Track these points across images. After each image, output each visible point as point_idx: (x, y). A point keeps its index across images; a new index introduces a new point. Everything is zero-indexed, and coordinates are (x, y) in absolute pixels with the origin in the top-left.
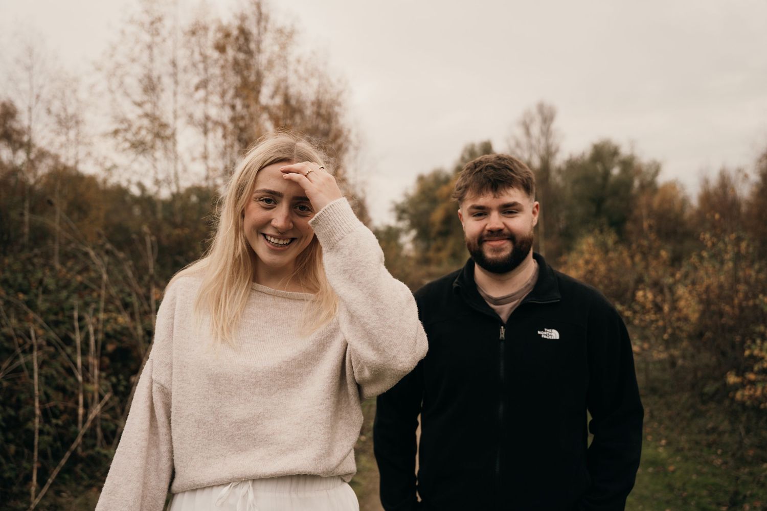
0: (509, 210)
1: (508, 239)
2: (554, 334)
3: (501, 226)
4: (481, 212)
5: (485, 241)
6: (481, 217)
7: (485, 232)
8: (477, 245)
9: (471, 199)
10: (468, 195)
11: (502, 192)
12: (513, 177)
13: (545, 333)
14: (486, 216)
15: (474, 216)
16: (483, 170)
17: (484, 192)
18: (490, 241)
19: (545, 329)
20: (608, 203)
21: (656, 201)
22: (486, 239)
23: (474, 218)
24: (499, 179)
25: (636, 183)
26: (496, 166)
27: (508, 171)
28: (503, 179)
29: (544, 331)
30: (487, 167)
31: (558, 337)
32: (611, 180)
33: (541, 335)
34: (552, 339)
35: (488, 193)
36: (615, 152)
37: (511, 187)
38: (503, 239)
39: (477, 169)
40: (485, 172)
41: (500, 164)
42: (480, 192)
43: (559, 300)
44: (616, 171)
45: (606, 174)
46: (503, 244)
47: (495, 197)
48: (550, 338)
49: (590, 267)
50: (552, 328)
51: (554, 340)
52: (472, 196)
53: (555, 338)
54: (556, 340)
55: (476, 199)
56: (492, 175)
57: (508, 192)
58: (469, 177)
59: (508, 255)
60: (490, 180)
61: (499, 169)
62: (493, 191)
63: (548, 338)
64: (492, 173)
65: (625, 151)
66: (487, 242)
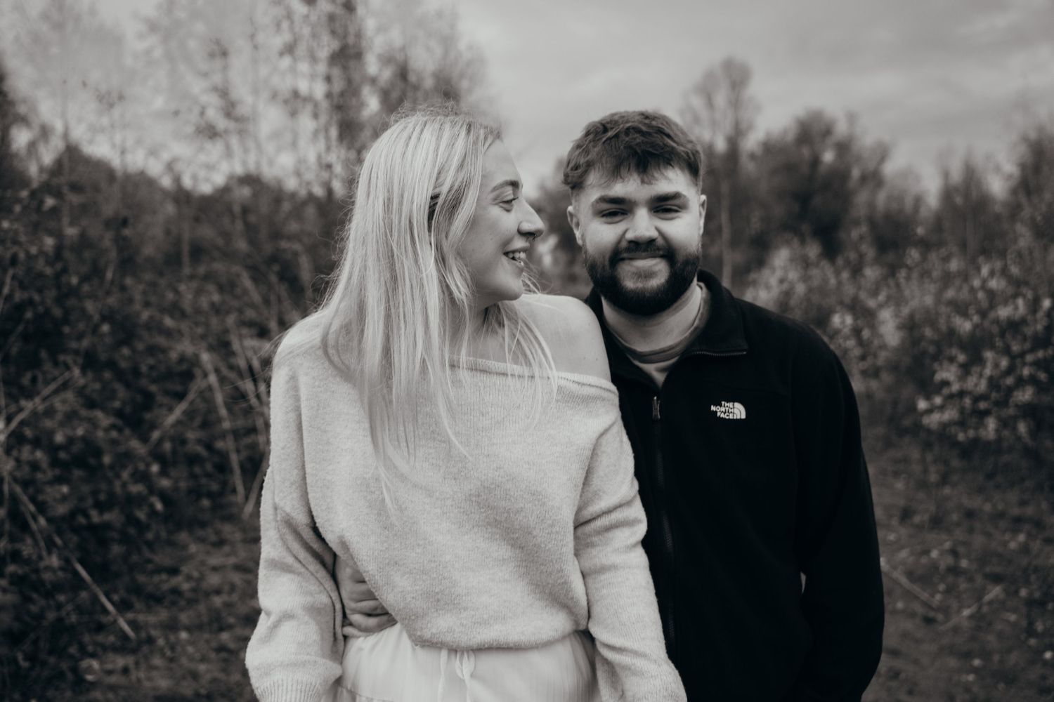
0: (664, 206)
1: (662, 257)
2: (737, 411)
3: (653, 233)
4: (617, 209)
5: (623, 259)
6: (617, 219)
7: (624, 244)
8: (607, 268)
9: (600, 185)
10: (593, 178)
11: (656, 175)
12: (673, 148)
13: (723, 409)
14: (626, 216)
15: (603, 216)
16: (623, 135)
17: (624, 171)
18: (631, 259)
19: (723, 403)
20: (817, 201)
21: (881, 198)
22: (625, 255)
23: (604, 219)
24: (650, 150)
25: (856, 173)
26: (644, 129)
27: (665, 138)
28: (657, 150)
29: (721, 406)
30: (628, 129)
31: (743, 416)
32: (822, 169)
33: (716, 412)
34: (733, 420)
35: (631, 175)
36: (827, 132)
37: (671, 165)
38: (654, 257)
39: (610, 134)
40: (627, 139)
41: (649, 126)
42: (616, 172)
43: (745, 353)
44: (828, 157)
45: (815, 161)
46: (654, 265)
47: (643, 182)
48: (731, 417)
49: (785, 286)
50: (734, 401)
51: (737, 420)
52: (603, 181)
53: (739, 417)
54: (741, 419)
55: (608, 185)
56: (639, 143)
57: (665, 174)
58: (594, 147)
59: (663, 285)
60: (636, 152)
61: (649, 134)
62: (639, 173)
63: (727, 418)
64: (638, 141)
65: (841, 129)
66: (627, 262)
